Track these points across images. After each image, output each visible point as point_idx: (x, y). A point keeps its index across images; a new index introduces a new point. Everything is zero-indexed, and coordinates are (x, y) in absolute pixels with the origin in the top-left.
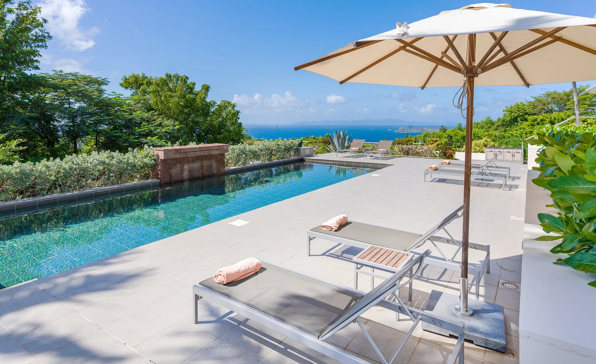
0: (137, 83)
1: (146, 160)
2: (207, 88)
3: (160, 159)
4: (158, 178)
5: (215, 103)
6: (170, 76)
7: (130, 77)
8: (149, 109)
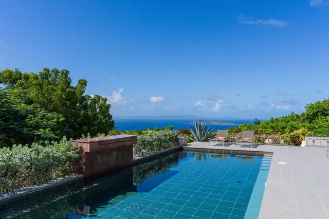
0: (11, 78)
1: (70, 153)
2: (83, 83)
3: (85, 152)
4: (82, 173)
5: (89, 97)
6: (48, 71)
7: (5, 72)
8: (30, 102)
